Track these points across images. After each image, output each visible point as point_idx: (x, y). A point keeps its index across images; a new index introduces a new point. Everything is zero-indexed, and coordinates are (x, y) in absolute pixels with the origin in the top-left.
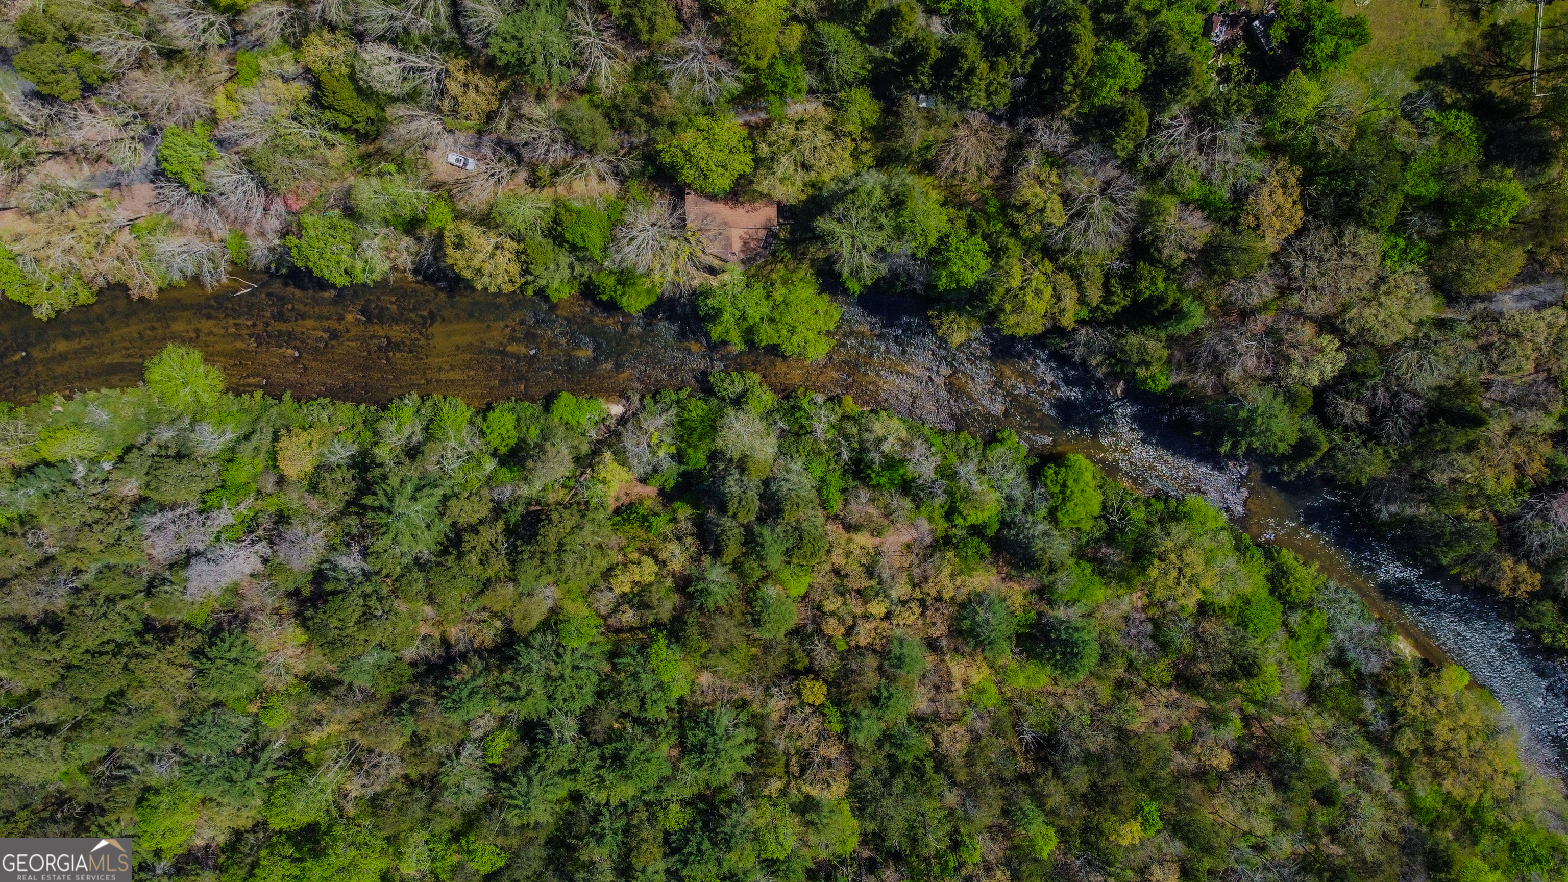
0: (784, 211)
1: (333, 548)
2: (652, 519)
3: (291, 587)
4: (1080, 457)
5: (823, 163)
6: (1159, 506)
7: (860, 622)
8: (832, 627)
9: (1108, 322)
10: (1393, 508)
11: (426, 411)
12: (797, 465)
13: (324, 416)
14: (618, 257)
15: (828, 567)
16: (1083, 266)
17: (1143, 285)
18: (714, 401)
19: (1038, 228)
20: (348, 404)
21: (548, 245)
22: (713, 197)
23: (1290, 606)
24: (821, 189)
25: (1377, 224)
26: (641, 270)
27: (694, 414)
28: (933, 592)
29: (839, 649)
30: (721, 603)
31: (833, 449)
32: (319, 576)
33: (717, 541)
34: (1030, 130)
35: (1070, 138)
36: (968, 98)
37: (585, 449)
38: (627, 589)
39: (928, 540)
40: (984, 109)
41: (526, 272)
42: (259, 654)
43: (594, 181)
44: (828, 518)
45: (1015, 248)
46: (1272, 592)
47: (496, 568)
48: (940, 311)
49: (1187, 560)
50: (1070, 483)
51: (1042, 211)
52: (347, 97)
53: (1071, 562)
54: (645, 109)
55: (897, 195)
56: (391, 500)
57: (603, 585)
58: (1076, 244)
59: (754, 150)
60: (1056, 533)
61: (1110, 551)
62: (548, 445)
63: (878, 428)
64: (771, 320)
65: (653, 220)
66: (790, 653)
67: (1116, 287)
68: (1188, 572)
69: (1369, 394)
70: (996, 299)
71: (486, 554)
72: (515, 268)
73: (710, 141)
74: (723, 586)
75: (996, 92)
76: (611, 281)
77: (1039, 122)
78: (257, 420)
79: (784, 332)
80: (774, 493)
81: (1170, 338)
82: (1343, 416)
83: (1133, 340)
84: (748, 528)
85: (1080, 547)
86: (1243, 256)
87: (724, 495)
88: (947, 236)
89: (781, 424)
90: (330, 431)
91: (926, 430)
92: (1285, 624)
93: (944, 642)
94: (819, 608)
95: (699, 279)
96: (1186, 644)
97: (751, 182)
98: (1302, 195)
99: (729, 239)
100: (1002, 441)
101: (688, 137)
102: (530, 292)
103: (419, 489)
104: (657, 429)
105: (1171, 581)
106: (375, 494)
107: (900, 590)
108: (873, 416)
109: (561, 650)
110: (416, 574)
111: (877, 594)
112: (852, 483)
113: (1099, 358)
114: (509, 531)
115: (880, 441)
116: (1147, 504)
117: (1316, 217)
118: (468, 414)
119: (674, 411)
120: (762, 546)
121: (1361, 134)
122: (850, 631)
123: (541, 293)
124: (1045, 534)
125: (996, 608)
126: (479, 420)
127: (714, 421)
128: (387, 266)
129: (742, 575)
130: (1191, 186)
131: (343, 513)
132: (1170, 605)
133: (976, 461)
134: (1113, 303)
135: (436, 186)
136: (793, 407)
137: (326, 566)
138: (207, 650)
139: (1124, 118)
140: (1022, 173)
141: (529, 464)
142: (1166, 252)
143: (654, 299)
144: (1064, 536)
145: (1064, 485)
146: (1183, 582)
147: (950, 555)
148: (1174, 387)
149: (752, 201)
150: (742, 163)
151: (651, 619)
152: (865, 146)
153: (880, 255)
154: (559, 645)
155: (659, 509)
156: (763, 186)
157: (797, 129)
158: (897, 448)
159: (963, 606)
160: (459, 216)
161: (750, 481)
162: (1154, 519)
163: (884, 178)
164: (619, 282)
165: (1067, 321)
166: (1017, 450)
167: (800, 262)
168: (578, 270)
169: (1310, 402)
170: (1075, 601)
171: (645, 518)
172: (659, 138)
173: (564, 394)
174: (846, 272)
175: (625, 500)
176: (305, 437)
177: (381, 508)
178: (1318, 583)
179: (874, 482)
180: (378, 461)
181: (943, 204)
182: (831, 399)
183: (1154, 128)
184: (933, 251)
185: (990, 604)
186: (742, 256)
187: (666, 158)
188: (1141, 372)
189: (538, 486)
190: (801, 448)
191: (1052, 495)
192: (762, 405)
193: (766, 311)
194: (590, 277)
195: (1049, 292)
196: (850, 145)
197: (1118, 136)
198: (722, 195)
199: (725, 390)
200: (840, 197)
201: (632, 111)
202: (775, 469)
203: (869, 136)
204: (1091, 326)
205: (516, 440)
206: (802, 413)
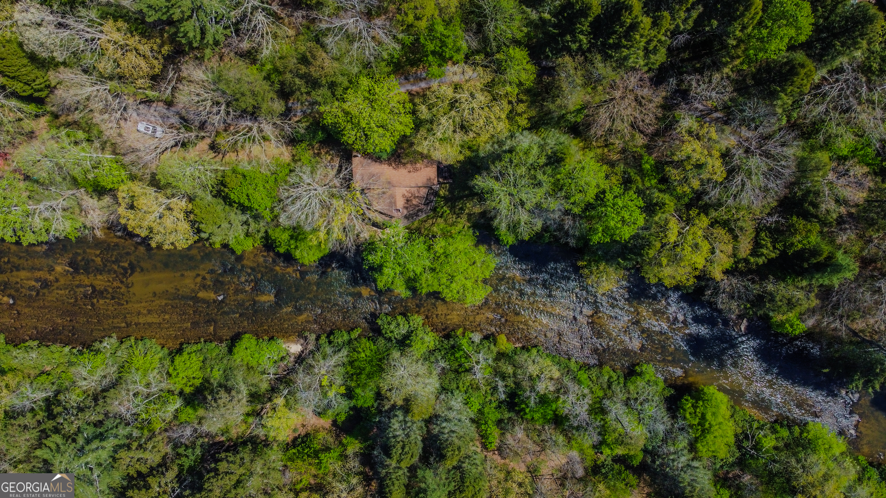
0: (443, 171)
2: (323, 454)
4: (713, 389)
5: (481, 123)
6: (785, 432)
9: (750, 271)
11: (122, 354)
12: (457, 403)
16: (736, 221)
18: (381, 342)
19: (695, 184)
20: (56, 346)
21: (219, 206)
22: (376, 158)
24: (477, 150)
26: (308, 227)
27: (363, 355)
31: (490, 384)
34: (683, 90)
36: (626, 58)
37: (264, 386)
39: (580, 469)
41: (198, 230)
45: (670, 204)
48: (589, 261)
50: (709, 416)
51: (702, 166)
52: (18, 64)
54: (303, 69)
55: (554, 153)
59: (414, 112)
60: (697, 464)
63: (531, 367)
64: (433, 270)
65: (320, 179)
67: (767, 241)
70: (652, 253)
72: (184, 226)
73: (371, 101)
75: (655, 51)
76: (285, 236)
77: (692, 80)
79: (444, 280)
80: (436, 438)
81: (820, 288)
84: (411, 470)
87: (389, 440)
88: (604, 192)
89: (442, 364)
91: (573, 365)
95: (366, 233)
97: (412, 144)
99: (392, 197)
100: (640, 374)
102: (218, 245)
104: (328, 371)
108: (525, 353)
112: (507, 415)
115: (534, 381)
116: (774, 430)
118: (159, 357)
119: (344, 352)
123: (227, 246)
124: (688, 465)
126: (167, 362)
127: (381, 361)
133: (620, 394)
134: (761, 256)
136: (453, 347)
139: (791, 72)
140: (679, 130)
142: (823, 207)
144: (704, 466)
145: (703, 417)
147: (601, 486)
148: (810, 330)
149: (413, 162)
150: (403, 124)
152: (521, 108)
153: (537, 211)
155: (331, 442)
156: (423, 147)
158: (551, 388)
161: (413, 422)
162: (782, 445)
163: (538, 138)
164: (292, 237)
165: (716, 273)
166: (655, 383)
167: (458, 216)
168: (253, 226)
171: (317, 453)
172: (320, 99)
173: (247, 337)
174: (504, 226)
175: (302, 432)
179: (528, 416)
182: (487, 338)
184: (589, 206)
186: (405, 212)
187: (329, 120)
188: (777, 317)
190: (461, 385)
191: (691, 426)
192: (426, 345)
193: (428, 263)
194: (266, 232)
195: (705, 246)
196: (507, 108)
197: (784, 91)
198: (385, 156)
199: (392, 332)
200: (496, 157)
201: (291, 71)
202: (437, 407)
203: (524, 98)
204: (734, 276)
205: (200, 381)
206: (461, 353)
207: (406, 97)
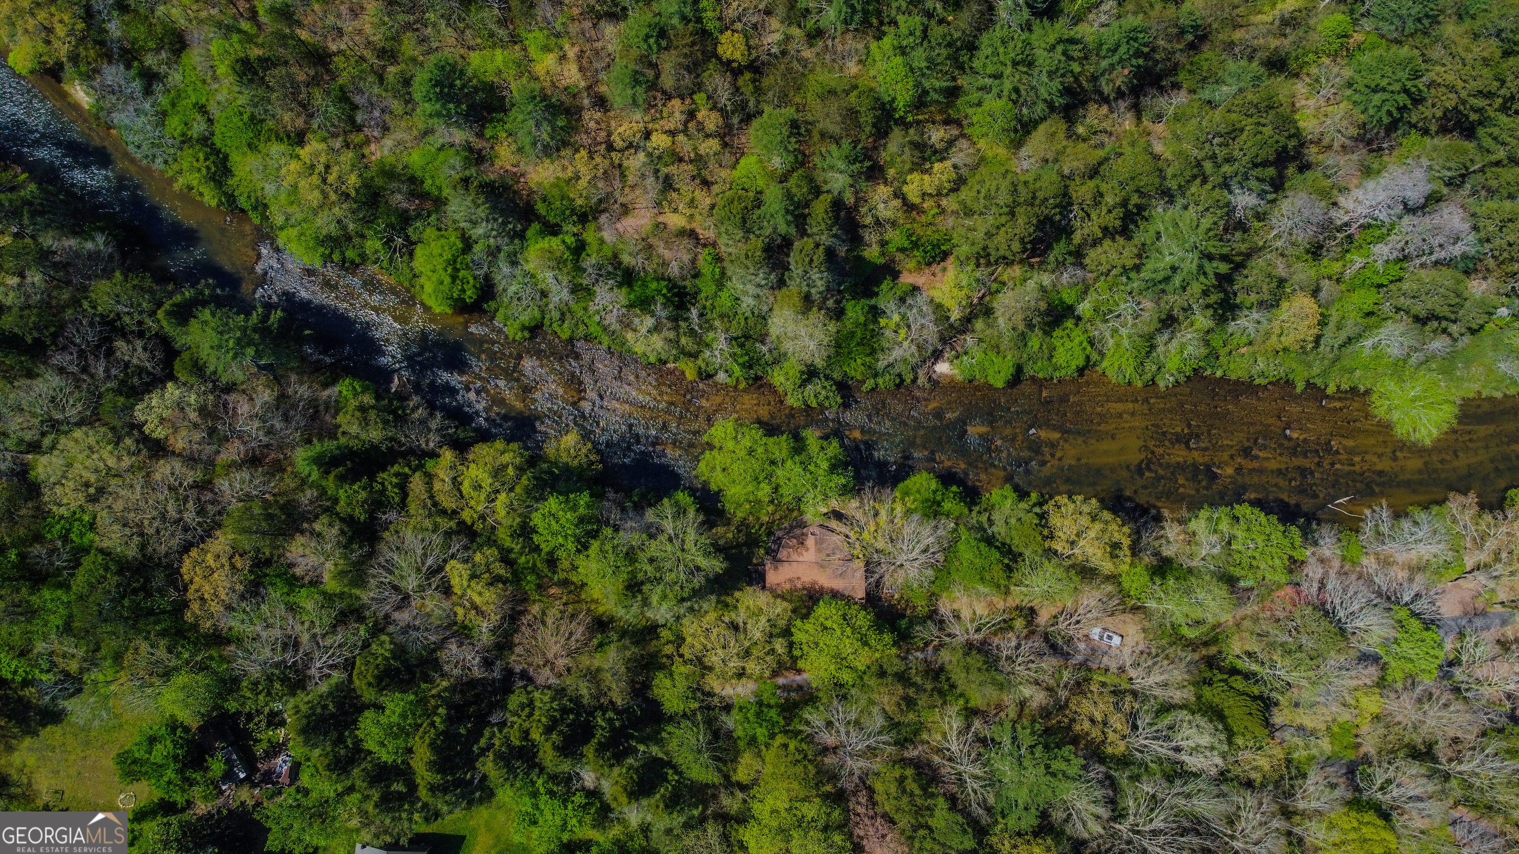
0: (758, 579)
1: (1260, 217)
2: (906, 244)
3: (1309, 174)
4: (437, 310)
5: (715, 631)
6: (350, 254)
7: (681, 127)
8: (711, 120)
9: (404, 455)
10: (89, 245)
11: (1150, 367)
12: (748, 302)
13: (1261, 365)
14: (941, 532)
15: (716, 189)
16: (430, 515)
17: (363, 495)
18: (836, 375)
19: (478, 557)
20: (1233, 377)
21: (1017, 544)
22: (835, 595)
23: (205, 141)
24: (718, 602)
25: (100, 558)
26: (916, 517)
27: (859, 361)
28: (598, 159)
29: (703, 95)
30: (833, 148)
31: (707, 321)
32: (1278, 185)
33: (837, 217)
34: (488, 664)
35: (442, 655)
36: (553, 699)
37: (979, 324)
38: (937, 166)
39: (603, 218)
40: (537, 688)
41: (1042, 516)
42: (1349, 98)
43: (966, 614)
44: (714, 245)
45: (503, 536)
46: (226, 157)
47: (1084, 188)
48: (589, 469)
49: (317, 194)
50: (447, 280)
51: (473, 576)
52: (1235, 708)
53: (446, 192)
54: (911, 692)
55: (634, 597)
56: (1200, 267)
57: (964, 171)
58: (437, 539)
59: (791, 645)
60: (463, 225)
61: (405, 205)
62: (1021, 327)
63: (658, 342)
64: (773, 463)
65: (901, 572)
66: (758, 91)
67: (392, 492)
68: (315, 179)
69: (114, 372)
70: (524, 481)
71: (1097, 204)
72: (1055, 520)
73: (839, 659)
74: (832, 167)
75: (522, 706)
76: (947, 506)
77: (477, 673)
78: (1337, 359)
79: (760, 450)
80: (773, 269)
81: (333, 436)
82: (145, 349)
83: (375, 434)
84: (803, 233)
85: (437, 211)
86: (247, 524)
87: (828, 270)
88: (578, 551)
89: (765, 349)
90: (1256, 348)
91: (606, 340)
92: (210, 121)
93: (586, 102)
94: (725, 145)
95: (852, 507)
96: (319, 98)
97: (794, 611)
98: (186, 589)
99: (819, 551)
100: (524, 328)
101: (863, 659)
102: (1034, 496)
103: (1167, 279)
104: (900, 344)
105: (335, 170)
106: (1217, 275)
107: (636, 162)
108: (664, 357)
109: (1014, 96)
110: (1173, 185)
111: (660, 158)
112: (688, 283)
113: (416, 415)
114: (1067, 231)
115: (656, 329)
116: (363, 257)
117: (169, 566)
118: (1105, 364)
119: (881, 365)
120: (787, 212)
121: (118, 657)
122: (691, 115)
123: (1022, 494)
124: (475, 223)
125: (527, 140)
126: (1095, 356)
127: (838, 354)
128: (1193, 525)
129: (811, 180)
130: (308, 602)
131: (1248, 255)
132: (337, 144)
133: (551, 306)
134: (397, 475)
135: (1135, 609)
136: (750, 367)
137: (1270, 197)
138: (1408, 102)
139: (379, 679)
140: (495, 618)
141: (1043, 306)
142: (335, 531)
143: (901, 486)
144: (454, 222)
145: (454, 278)
146: (321, 168)
147: (579, 202)
148: (333, 382)
149: (792, 591)
150: (804, 631)
151: (912, 131)
152: (669, 649)
153: (653, 530)
154: (1015, 102)
155: (899, 256)
156: (781, 608)
157: (744, 669)
158: (637, 321)
159: (565, 144)
160: (1113, 578)
161: (799, 286)
162: (357, 240)
163: (650, 614)
164: (939, 504)
165: (448, 456)
166: (506, 318)
167: (743, 522)
168: (984, 518)
169: (177, 364)
170: (441, 149)
171: (915, 245)
172: (896, 661)
173: (1000, 384)
174: (691, 513)
175: (936, 268)
176: (1286, 341)
177: (1210, 257)
178: (176, 167)
179: (664, 283)
180: (1210, 312)
181: (584, 585)
182: (710, 376)
183: (349, 665)
184: (594, 535)
185: (534, 144)
186: (805, 531)
187: (887, 638)
188: (368, 399)
189: (1031, 284)
190: (743, 322)
191: (468, 267)
192: (784, 371)
193: (779, 472)
194: (971, 511)
195: (466, 488)
196: (685, 651)
197: (386, 659)
198: (826, 597)
199: (824, 388)
200: (697, 594)
201: (925, 691)
202: (772, 299)
203: (664, 660)
204: (423, 451)
205: (1055, 334)
206: (741, 360)
207: (801, 664)
